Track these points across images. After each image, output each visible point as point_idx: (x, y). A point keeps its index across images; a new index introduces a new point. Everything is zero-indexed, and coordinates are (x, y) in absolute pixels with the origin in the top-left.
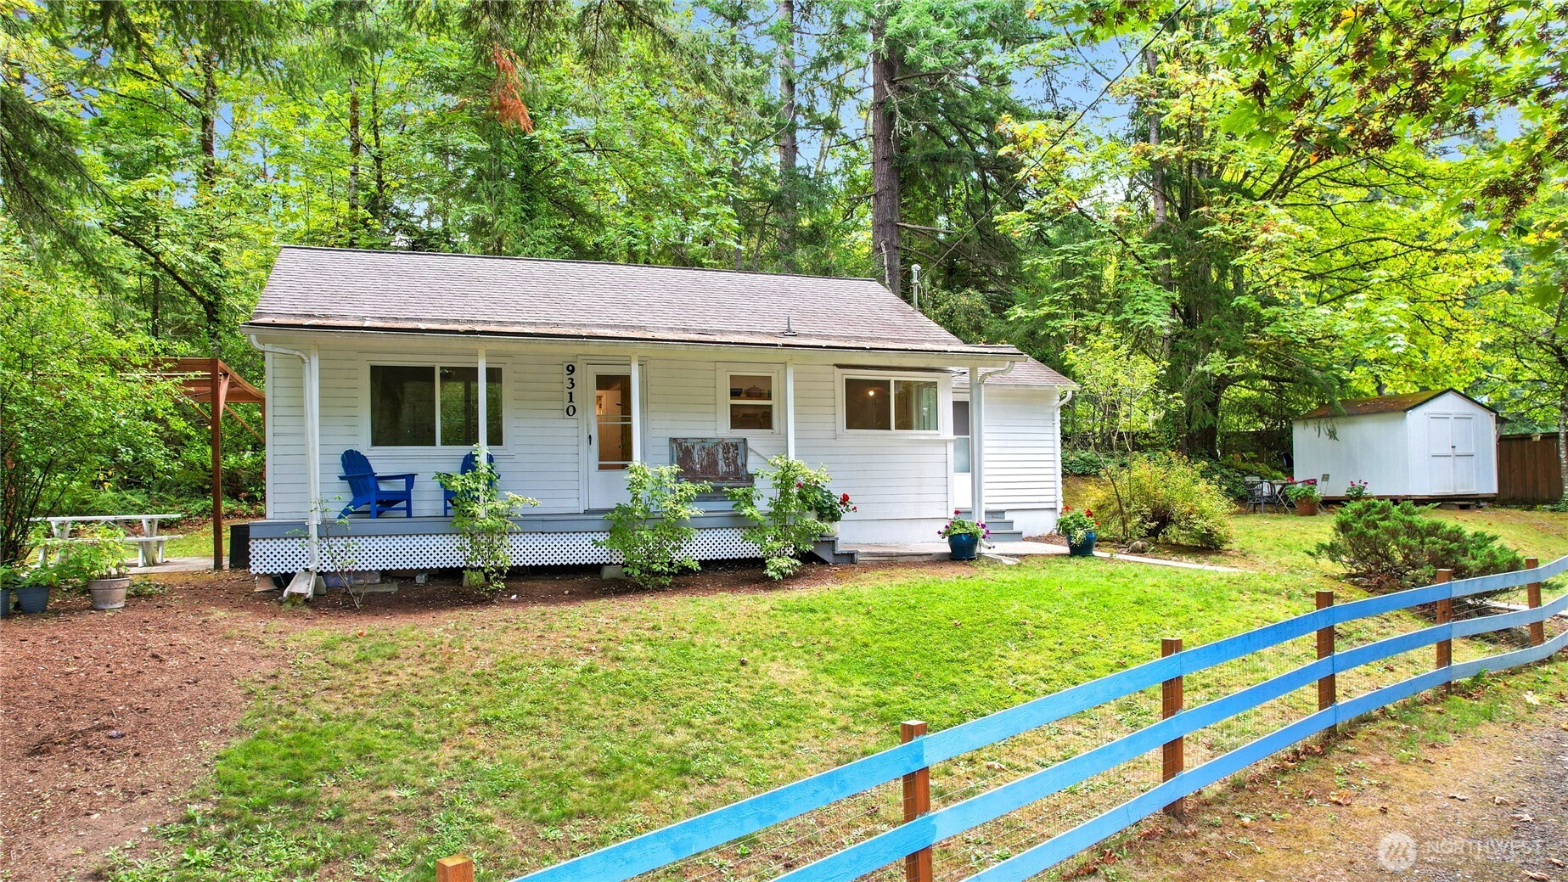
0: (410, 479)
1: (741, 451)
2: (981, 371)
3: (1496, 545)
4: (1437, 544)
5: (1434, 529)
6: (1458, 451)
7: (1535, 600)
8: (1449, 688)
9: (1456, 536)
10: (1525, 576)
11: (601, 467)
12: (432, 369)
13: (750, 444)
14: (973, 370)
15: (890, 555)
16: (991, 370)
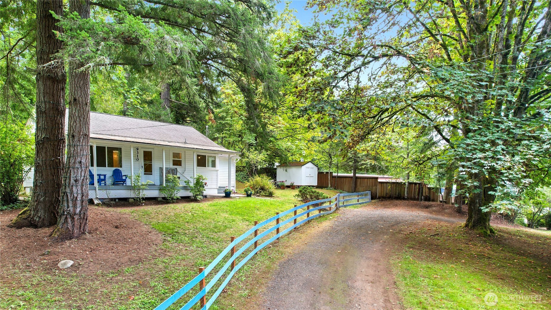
0: (105, 176)
1: (175, 171)
2: (231, 156)
3: (324, 195)
4: (315, 194)
5: (315, 192)
6: (311, 176)
7: (330, 204)
8: (320, 216)
9: (318, 193)
10: (329, 200)
11: (145, 174)
12: (105, 147)
13: (178, 170)
14: (229, 155)
15: (213, 196)
16: (233, 156)
